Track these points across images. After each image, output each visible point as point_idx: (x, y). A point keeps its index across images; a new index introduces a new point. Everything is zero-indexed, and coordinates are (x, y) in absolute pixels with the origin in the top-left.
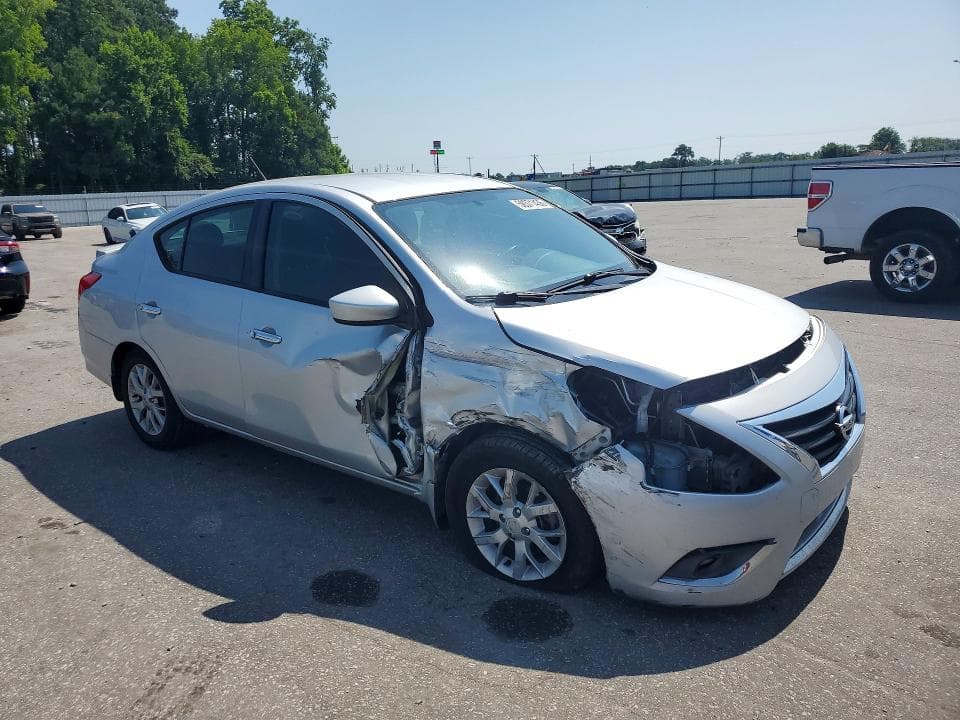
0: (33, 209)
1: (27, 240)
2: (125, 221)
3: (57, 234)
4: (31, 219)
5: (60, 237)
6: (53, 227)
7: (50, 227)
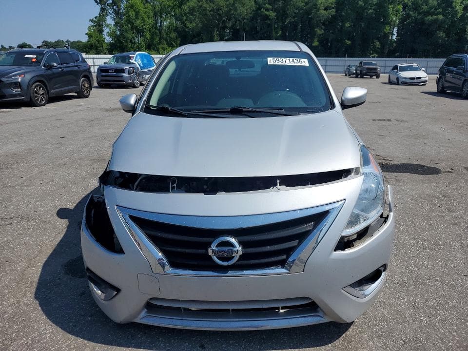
0: (371, 64)
1: (365, 78)
2: (397, 72)
3: (378, 77)
4: (368, 69)
5: (378, 78)
6: (376, 73)
7: (375, 73)
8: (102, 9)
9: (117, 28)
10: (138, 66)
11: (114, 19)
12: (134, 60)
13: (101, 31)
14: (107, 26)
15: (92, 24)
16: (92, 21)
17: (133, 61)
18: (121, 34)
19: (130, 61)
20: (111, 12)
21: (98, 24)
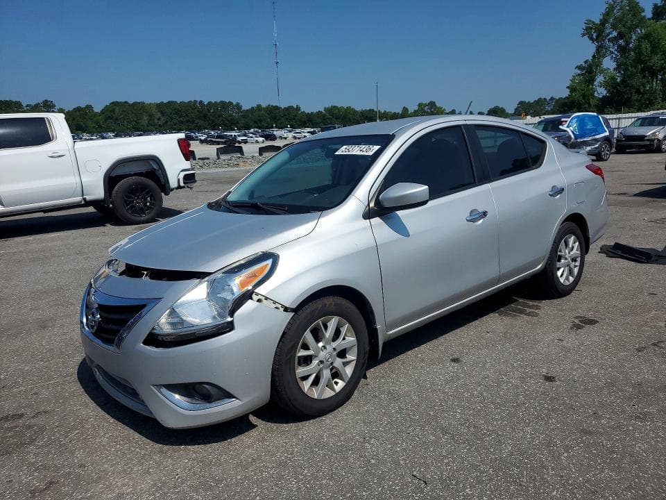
8: (599, 49)
9: (619, 72)
10: (571, 134)
11: (616, 60)
12: (566, 126)
13: (591, 81)
14: (602, 71)
15: (579, 72)
16: (579, 67)
17: (563, 127)
18: (623, 81)
19: (560, 127)
20: (613, 50)
21: (589, 71)
